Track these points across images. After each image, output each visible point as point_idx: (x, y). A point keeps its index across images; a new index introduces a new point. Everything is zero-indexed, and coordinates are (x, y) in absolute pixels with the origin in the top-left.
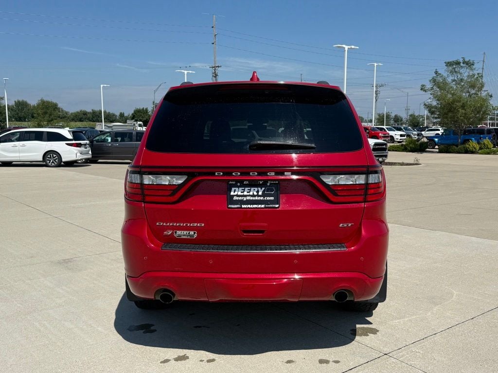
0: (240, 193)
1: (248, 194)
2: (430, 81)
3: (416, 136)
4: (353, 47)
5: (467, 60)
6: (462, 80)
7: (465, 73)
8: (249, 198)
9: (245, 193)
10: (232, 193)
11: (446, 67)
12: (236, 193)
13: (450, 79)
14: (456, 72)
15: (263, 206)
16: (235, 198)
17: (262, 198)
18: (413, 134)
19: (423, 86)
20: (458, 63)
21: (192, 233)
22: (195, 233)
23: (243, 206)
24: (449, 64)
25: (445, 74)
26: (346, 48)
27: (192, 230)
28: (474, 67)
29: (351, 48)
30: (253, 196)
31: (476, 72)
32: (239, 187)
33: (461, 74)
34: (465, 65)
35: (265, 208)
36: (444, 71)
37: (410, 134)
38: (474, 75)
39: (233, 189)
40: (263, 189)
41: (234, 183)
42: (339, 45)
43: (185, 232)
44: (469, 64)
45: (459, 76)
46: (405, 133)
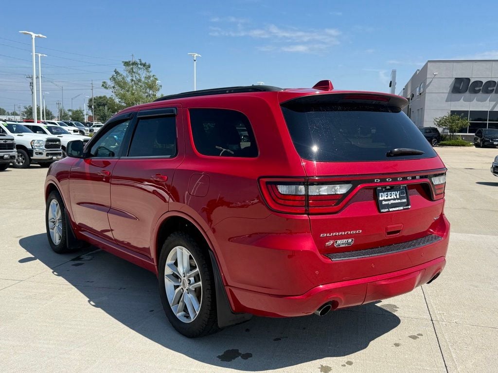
0: (386, 198)
1: (391, 198)
2: (110, 79)
3: (88, 132)
4: (41, 35)
5: (143, 62)
6: (140, 81)
7: (143, 74)
8: (392, 202)
9: (389, 198)
10: (381, 199)
11: (124, 67)
12: (383, 199)
13: (129, 79)
14: (134, 72)
15: (402, 208)
16: (384, 203)
17: (399, 201)
18: (85, 130)
19: (104, 82)
20: (134, 64)
21: (350, 240)
22: (352, 240)
23: (391, 210)
24: (127, 64)
25: (125, 74)
26: (34, 35)
27: (349, 238)
28: (150, 69)
29: (39, 37)
30: (394, 199)
31: (151, 74)
32: (384, 192)
33: (139, 74)
34: (142, 67)
35: (404, 209)
36: (122, 70)
37: (82, 130)
38: (149, 77)
39: (380, 194)
40: (399, 192)
41: (380, 188)
42: (26, 32)
43: (344, 241)
44: (147, 67)
45: (138, 76)
46: (78, 129)
